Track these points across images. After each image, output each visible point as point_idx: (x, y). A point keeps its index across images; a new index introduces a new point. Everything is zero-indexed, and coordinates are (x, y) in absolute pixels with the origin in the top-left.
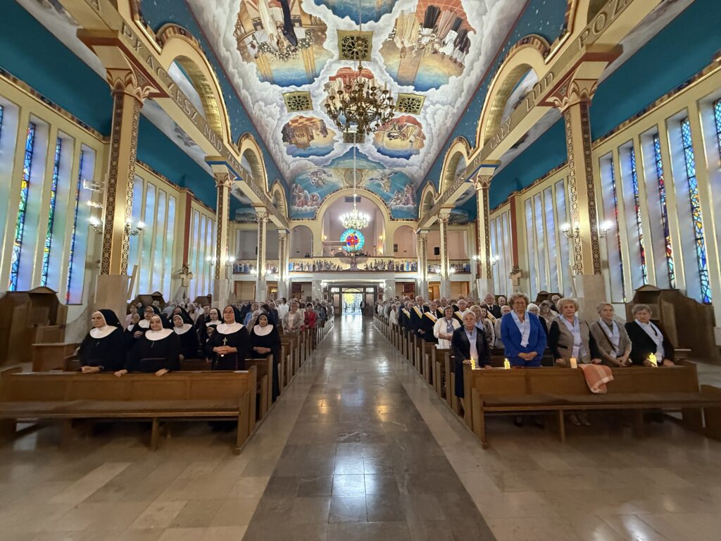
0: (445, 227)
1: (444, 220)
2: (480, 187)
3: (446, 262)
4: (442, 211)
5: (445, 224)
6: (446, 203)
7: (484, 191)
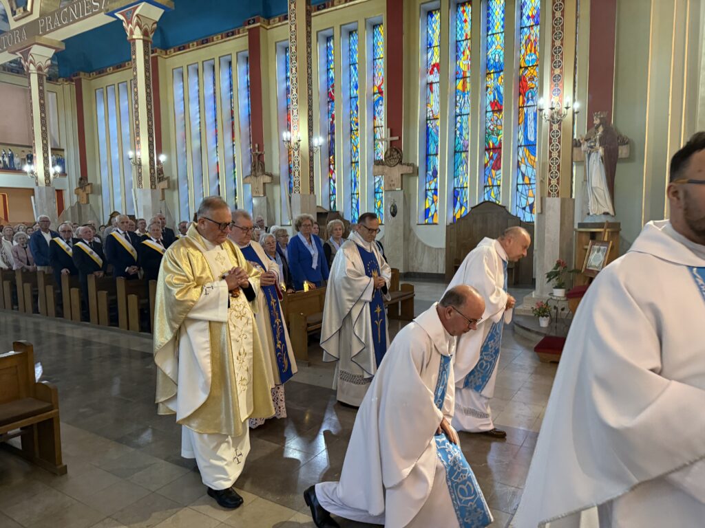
0: (40, 84)
1: (40, 69)
2: (138, 34)
3: (45, 151)
4: (35, 49)
5: (40, 77)
6: (46, 36)
7: (145, 43)
